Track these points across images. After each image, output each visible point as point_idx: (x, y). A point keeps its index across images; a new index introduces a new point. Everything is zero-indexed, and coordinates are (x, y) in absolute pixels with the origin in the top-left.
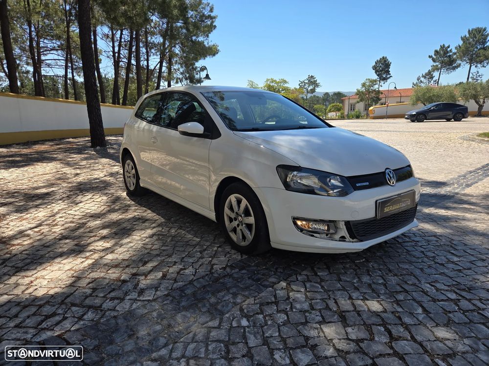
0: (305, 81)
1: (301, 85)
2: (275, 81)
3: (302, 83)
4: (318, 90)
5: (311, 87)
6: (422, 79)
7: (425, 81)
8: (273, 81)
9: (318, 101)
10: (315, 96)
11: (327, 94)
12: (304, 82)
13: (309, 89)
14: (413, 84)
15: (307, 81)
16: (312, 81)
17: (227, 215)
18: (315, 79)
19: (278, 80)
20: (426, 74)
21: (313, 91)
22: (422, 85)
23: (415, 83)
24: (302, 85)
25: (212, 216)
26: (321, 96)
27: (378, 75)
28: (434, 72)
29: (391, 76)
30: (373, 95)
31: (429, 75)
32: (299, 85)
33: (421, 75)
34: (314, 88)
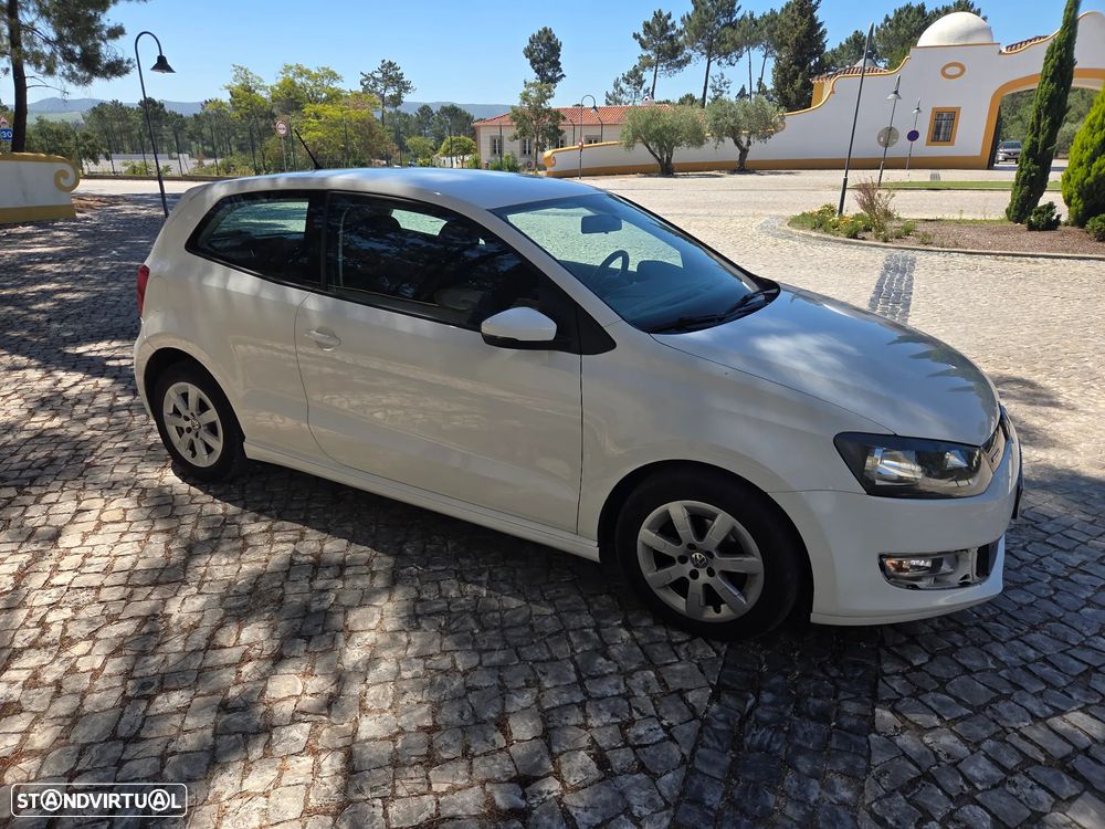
0: (376, 75)
1: (365, 83)
2: (308, 72)
3: (368, 79)
4: (406, 98)
5: (391, 92)
6: (623, 85)
7: (629, 90)
8: (302, 72)
9: (406, 125)
10: (398, 113)
11: (425, 110)
12: (374, 78)
13: (387, 95)
14: (607, 95)
15: (379, 75)
16: (392, 75)
17: (649, 548)
18: (399, 72)
19: (314, 71)
20: (630, 75)
21: (396, 100)
22: (624, 98)
23: (610, 93)
24: (369, 83)
25: (590, 549)
26: (412, 112)
27: (537, 71)
28: (644, 70)
29: (563, 75)
30: (547, 122)
31: (635, 78)
32: (362, 84)
33: (620, 77)
34: (399, 95)
